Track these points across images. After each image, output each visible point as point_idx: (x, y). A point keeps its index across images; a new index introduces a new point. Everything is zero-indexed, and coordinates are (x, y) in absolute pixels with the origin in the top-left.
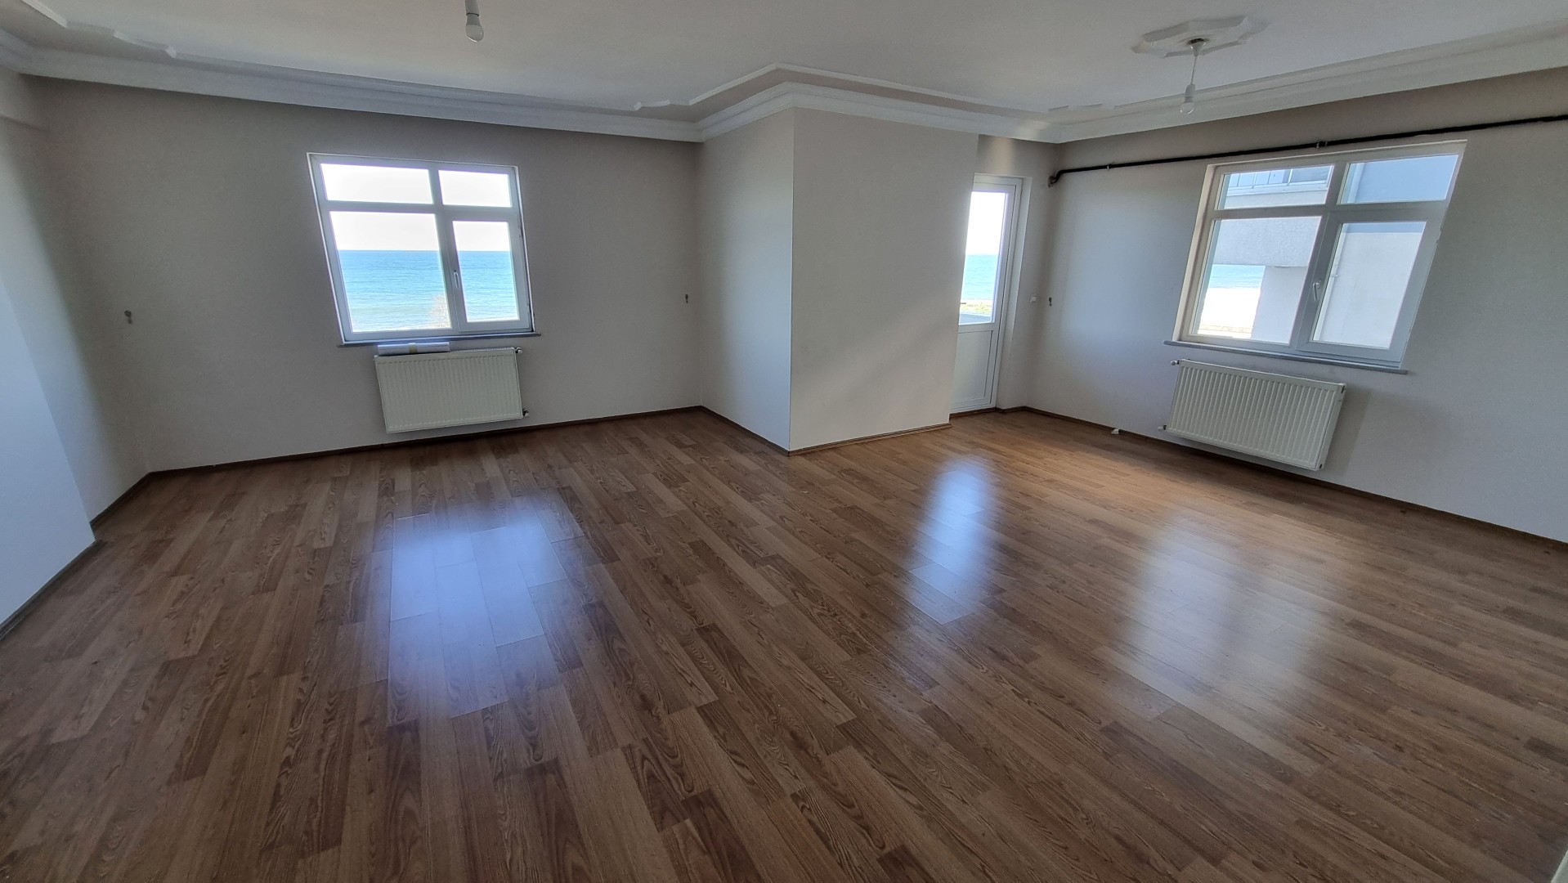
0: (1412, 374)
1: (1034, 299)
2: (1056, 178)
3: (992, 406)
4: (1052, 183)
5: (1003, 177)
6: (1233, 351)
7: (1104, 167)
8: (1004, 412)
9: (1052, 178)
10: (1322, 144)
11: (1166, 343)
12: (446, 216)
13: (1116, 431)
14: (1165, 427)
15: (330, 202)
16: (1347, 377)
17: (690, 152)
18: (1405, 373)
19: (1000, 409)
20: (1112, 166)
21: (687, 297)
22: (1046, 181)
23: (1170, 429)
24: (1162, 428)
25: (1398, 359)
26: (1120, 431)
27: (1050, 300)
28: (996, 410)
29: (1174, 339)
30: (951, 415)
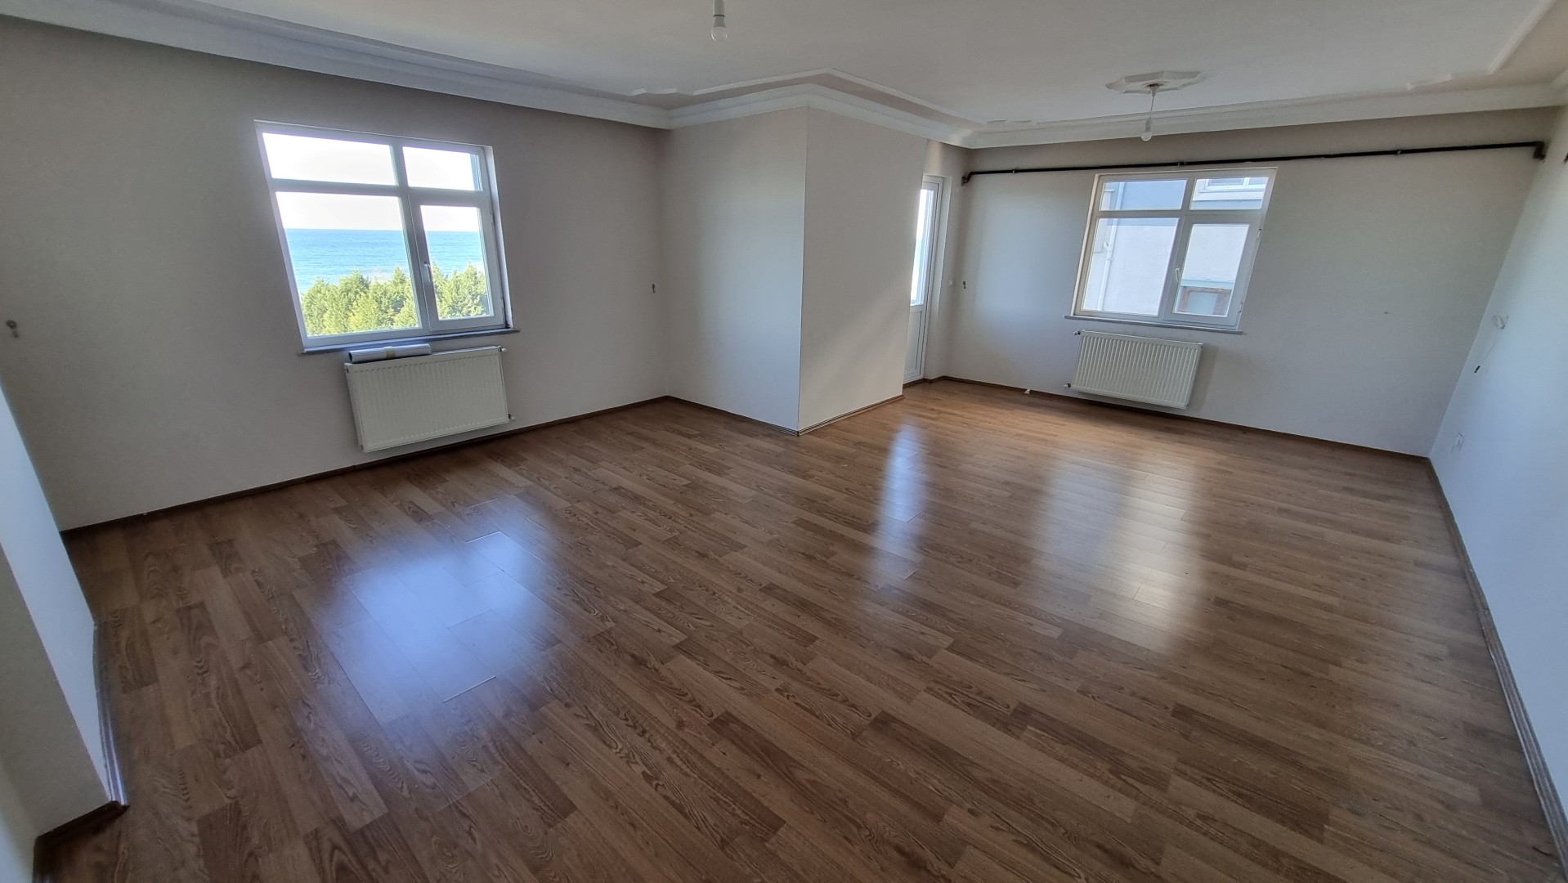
0: (1245, 334)
1: (951, 283)
2: (967, 178)
3: (920, 377)
4: (964, 182)
5: (936, 177)
6: (1120, 322)
7: (1010, 171)
8: (931, 382)
9: (964, 178)
10: (1182, 164)
11: (1066, 317)
12: (412, 200)
13: (1027, 392)
14: (1069, 386)
15: (275, 180)
16: (1203, 338)
17: (655, 140)
18: (1240, 333)
19: (927, 380)
20: (1017, 171)
21: (654, 286)
22: (960, 181)
23: (1074, 386)
24: (1066, 386)
25: (1235, 324)
26: (1031, 391)
27: (964, 283)
28: (924, 381)
29: (1072, 315)
30: (904, 385)
